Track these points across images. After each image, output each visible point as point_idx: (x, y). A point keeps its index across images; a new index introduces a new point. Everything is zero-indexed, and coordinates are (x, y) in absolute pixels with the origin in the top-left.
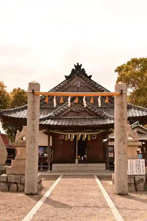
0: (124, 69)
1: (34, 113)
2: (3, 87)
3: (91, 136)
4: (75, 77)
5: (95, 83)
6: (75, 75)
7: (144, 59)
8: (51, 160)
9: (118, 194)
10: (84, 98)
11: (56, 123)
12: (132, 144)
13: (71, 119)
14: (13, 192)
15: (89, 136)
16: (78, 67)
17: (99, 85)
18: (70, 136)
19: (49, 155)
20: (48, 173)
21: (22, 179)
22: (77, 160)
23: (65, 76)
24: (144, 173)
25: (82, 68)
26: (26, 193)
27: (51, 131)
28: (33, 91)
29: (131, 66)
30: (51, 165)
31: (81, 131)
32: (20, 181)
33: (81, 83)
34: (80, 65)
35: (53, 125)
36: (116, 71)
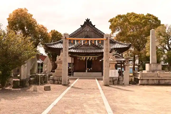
0: (114, 21)
1: (66, 48)
2: (46, 30)
3: (94, 58)
4: (86, 26)
5: (97, 29)
6: (86, 25)
7: (125, 15)
8: (73, 70)
9: (105, 85)
10: (90, 41)
11: (76, 51)
12: (112, 62)
13: (84, 49)
14: (56, 84)
15: (93, 58)
16: (88, 20)
17: (99, 30)
18: (83, 58)
19: (72, 68)
20: (71, 77)
21: (60, 78)
22: (86, 71)
23: (81, 25)
24: (118, 76)
25: (90, 21)
26: (62, 84)
27: (73, 55)
28: (66, 37)
29: (117, 19)
30: (73, 73)
31: (89, 55)
32: (59, 80)
33: (90, 29)
34: (89, 19)
35: (74, 52)
36: (109, 21)
